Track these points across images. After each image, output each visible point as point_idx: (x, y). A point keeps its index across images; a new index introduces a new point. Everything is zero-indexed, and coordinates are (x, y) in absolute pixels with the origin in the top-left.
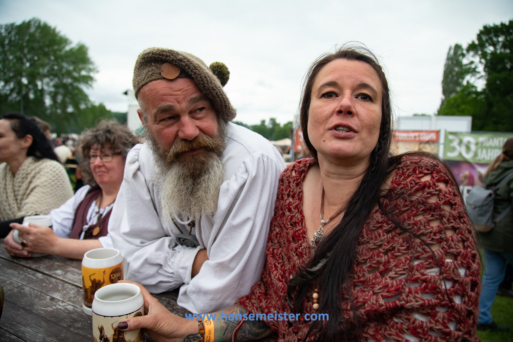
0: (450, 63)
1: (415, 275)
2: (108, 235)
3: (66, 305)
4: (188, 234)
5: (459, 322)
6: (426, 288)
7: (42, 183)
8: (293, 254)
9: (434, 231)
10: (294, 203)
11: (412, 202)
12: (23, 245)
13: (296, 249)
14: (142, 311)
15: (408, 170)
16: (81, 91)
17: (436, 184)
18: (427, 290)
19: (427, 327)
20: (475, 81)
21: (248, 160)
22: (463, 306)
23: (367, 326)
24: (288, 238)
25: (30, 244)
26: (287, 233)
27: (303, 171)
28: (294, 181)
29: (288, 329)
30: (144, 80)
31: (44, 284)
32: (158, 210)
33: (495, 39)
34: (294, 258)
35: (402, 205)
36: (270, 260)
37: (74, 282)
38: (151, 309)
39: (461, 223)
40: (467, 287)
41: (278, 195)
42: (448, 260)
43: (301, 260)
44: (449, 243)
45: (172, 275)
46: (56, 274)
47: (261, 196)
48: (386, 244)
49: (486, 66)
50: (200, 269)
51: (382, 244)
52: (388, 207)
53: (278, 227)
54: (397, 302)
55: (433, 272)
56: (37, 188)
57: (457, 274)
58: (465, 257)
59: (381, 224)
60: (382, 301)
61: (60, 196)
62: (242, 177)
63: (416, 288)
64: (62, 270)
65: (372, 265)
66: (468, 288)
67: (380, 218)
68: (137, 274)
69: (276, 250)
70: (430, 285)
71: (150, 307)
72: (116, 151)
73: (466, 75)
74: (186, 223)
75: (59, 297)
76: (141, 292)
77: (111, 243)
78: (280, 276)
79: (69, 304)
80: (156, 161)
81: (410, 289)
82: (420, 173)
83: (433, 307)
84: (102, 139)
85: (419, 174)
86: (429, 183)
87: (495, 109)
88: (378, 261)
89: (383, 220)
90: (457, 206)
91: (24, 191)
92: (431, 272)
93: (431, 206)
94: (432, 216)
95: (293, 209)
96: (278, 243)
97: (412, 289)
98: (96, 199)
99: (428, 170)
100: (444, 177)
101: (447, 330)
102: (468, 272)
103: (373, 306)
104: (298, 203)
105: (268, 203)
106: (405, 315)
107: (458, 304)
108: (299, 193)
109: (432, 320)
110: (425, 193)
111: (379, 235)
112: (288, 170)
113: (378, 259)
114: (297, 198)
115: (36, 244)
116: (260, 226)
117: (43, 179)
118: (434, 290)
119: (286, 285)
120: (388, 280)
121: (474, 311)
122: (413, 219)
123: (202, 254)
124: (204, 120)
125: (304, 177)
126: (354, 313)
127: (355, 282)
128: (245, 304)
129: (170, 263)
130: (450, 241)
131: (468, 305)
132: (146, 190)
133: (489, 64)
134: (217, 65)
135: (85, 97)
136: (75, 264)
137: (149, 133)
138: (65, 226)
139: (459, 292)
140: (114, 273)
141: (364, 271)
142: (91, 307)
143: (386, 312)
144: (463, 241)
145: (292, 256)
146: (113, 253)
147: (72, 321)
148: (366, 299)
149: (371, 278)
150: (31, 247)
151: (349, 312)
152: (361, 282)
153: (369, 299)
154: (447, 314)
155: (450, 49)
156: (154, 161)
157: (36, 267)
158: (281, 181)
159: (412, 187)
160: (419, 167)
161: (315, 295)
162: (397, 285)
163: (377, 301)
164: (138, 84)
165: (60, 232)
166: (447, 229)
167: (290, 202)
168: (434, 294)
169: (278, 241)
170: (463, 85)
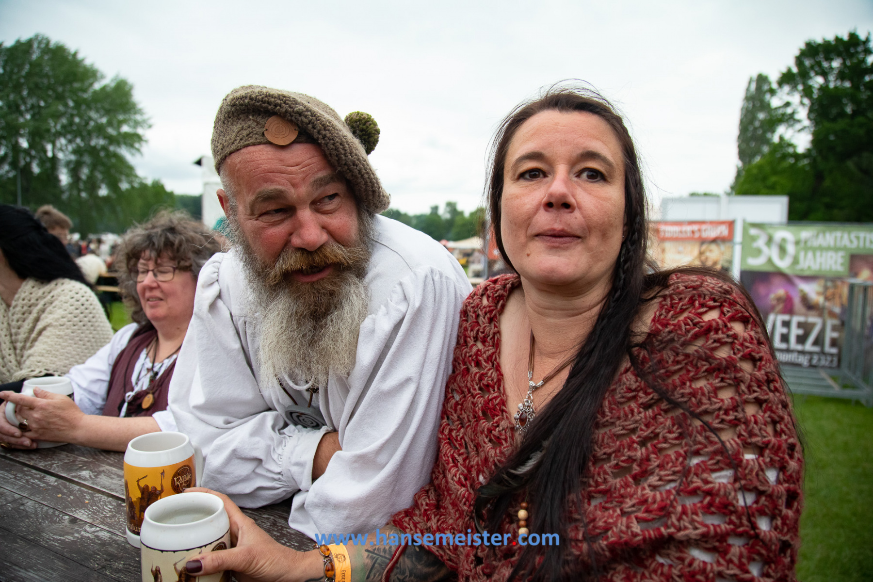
0: (751, 106)
1: (692, 482)
2: (168, 408)
3: (97, 531)
4: (307, 405)
5: (767, 561)
6: (710, 504)
7: (57, 320)
8: (483, 439)
9: (724, 407)
10: (485, 352)
11: (687, 356)
12: (22, 427)
13: (490, 431)
14: (226, 540)
15: (680, 299)
16: (121, 160)
17: (729, 325)
18: (713, 509)
19: (713, 572)
20: (792, 136)
21: (407, 280)
22: (774, 534)
23: (611, 569)
24: (474, 412)
25: (34, 426)
26: (473, 403)
27: (501, 297)
28: (486, 313)
29: (475, 567)
30: (233, 143)
31: (60, 495)
32: (254, 367)
33: (825, 64)
34: (486, 446)
35: (670, 362)
36: (445, 448)
37: (111, 490)
38: (242, 537)
39: (771, 391)
40: (780, 501)
41: (458, 337)
42: (749, 456)
43: (498, 451)
44: (750, 427)
45: (280, 476)
46: (79, 477)
47: (429, 340)
48: (643, 427)
49: (811, 111)
50: (327, 465)
51: (637, 427)
52: (647, 363)
53: (457, 392)
54: (663, 529)
55: (722, 478)
56: (49, 329)
57: (763, 481)
58: (777, 450)
59: (633, 394)
60: (636, 528)
61: (89, 341)
62: (397, 309)
63: (694, 505)
64: (91, 470)
65: (621, 464)
66: (782, 502)
67: (632, 382)
68: (219, 476)
69: (455, 432)
70: (717, 500)
71: (240, 532)
72: (183, 263)
73: (777, 125)
74: (303, 387)
75: (85, 516)
76: (225, 508)
77: (174, 423)
78: (462, 477)
79: (102, 530)
80: (250, 282)
81: (684, 507)
82: (702, 305)
83: (722, 537)
84: (159, 242)
85: (699, 308)
86: (717, 323)
87: (827, 183)
88: (630, 457)
89: (639, 386)
90: (763, 363)
91: (26, 335)
92: (720, 477)
93: (720, 364)
94: (722, 380)
95: (483, 363)
96: (458, 420)
97: (688, 506)
98: (147, 346)
99: (715, 300)
100: (742, 312)
101: (747, 576)
102: (781, 476)
103: (622, 535)
104: (492, 351)
105: (442, 352)
106: (676, 552)
107: (764, 531)
108: (494, 334)
109: (722, 561)
110: (710, 342)
111: (632, 411)
112: (475, 294)
113: (630, 453)
114: (491, 344)
115: (45, 426)
116: (429, 391)
117: (59, 313)
118: (725, 508)
119: (471, 491)
120: (648, 492)
121: (792, 543)
122: (690, 386)
123: (329, 439)
124: (336, 214)
125: (503, 307)
126: (589, 545)
127: (590, 492)
128: (403, 525)
129: (275, 457)
130: (752, 424)
131: (781, 532)
132: (232, 332)
133: (816, 107)
134: (358, 118)
135: (128, 171)
136: (112, 459)
137: (239, 232)
138: (95, 394)
139: (767, 510)
140: (179, 475)
141: (605, 473)
142: (138, 534)
143: (643, 546)
144: (774, 423)
145: (482, 443)
146: (177, 441)
147: (109, 558)
148: (610, 523)
149: (618, 486)
150: (36, 432)
151: (580, 545)
152: (600, 492)
153: (615, 523)
154: (747, 549)
155: (750, 83)
156: (247, 281)
157: (45, 466)
158: (464, 313)
159: (688, 331)
160: (699, 296)
161: (522, 514)
162: (662, 500)
163: (628, 527)
164: (222, 149)
165: (87, 403)
166: (746, 402)
167: (478, 350)
168: (725, 514)
169: (458, 417)
170: (774, 143)
